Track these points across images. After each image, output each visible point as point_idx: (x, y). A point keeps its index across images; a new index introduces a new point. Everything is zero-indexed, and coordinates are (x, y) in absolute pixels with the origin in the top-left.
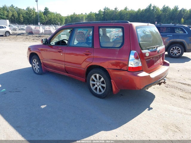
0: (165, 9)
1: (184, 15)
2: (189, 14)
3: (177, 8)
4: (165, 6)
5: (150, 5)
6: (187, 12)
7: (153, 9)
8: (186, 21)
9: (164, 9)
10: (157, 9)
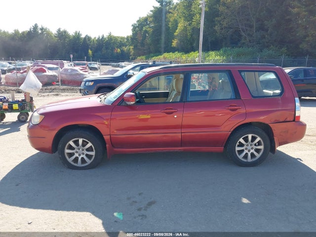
0: (62, 35)
1: (90, 45)
2: (96, 44)
3: (79, 33)
4: (61, 30)
5: (35, 25)
6: (94, 41)
7: (42, 33)
8: (96, 54)
9: (59, 34)
10: (49, 34)
